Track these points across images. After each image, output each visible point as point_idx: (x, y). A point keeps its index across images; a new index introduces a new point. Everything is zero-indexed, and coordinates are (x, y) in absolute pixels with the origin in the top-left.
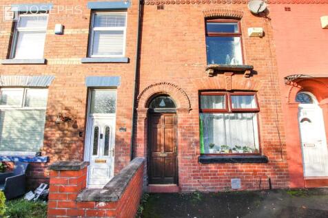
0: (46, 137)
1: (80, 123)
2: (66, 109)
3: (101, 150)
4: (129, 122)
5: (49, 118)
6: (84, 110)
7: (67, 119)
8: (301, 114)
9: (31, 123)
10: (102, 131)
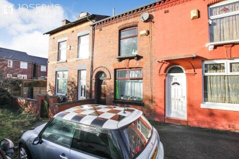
0: (68, 89)
1: (76, 84)
2: (73, 79)
3: (83, 95)
4: (89, 84)
5: (68, 82)
6: (77, 79)
7: (73, 83)
8: (173, 79)
9: (65, 84)
10: (83, 87)
